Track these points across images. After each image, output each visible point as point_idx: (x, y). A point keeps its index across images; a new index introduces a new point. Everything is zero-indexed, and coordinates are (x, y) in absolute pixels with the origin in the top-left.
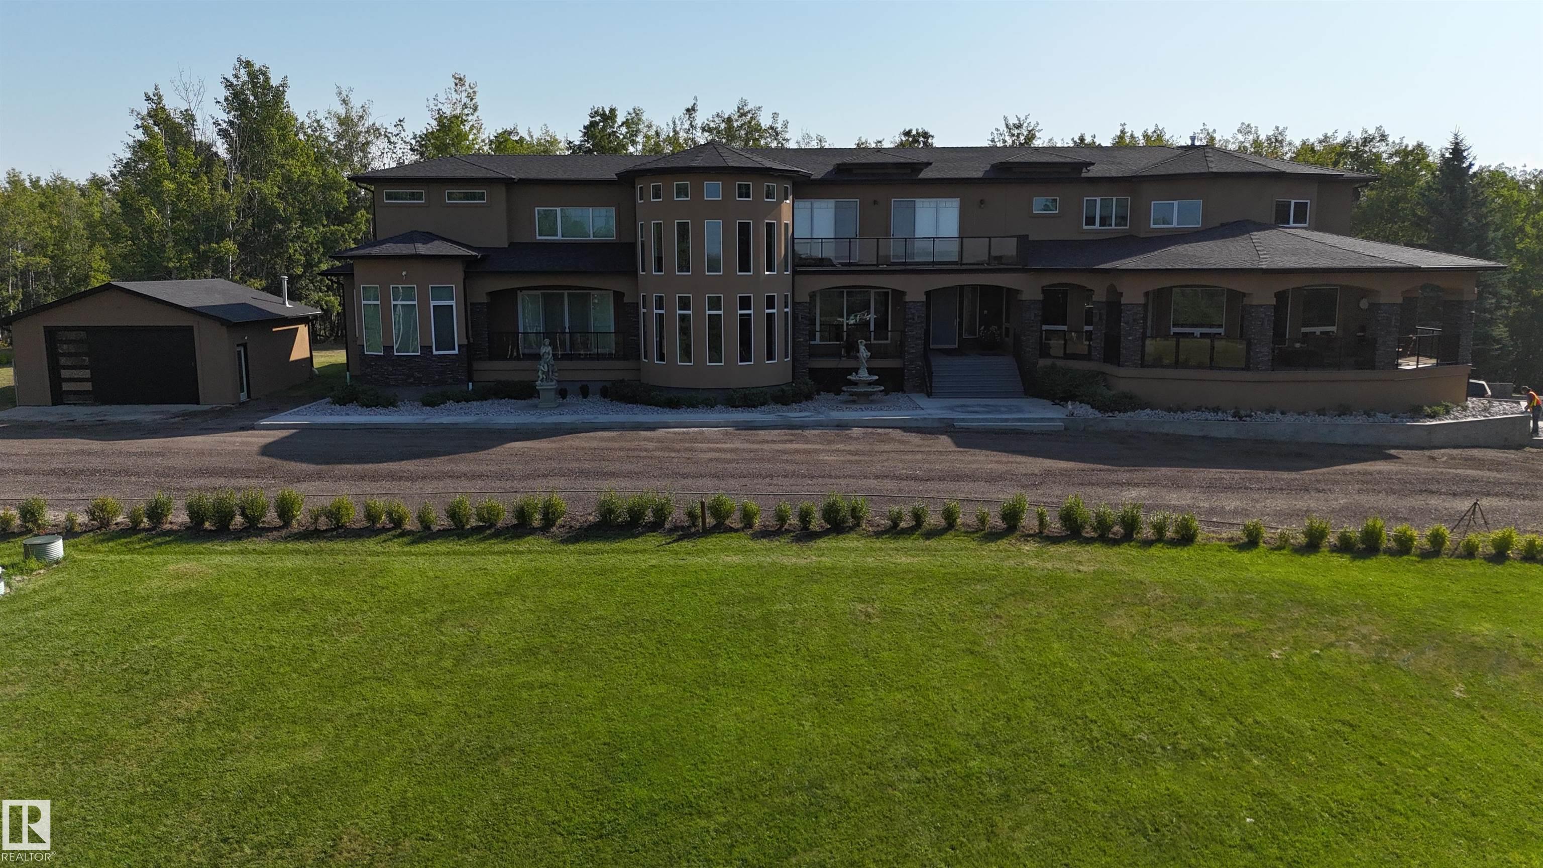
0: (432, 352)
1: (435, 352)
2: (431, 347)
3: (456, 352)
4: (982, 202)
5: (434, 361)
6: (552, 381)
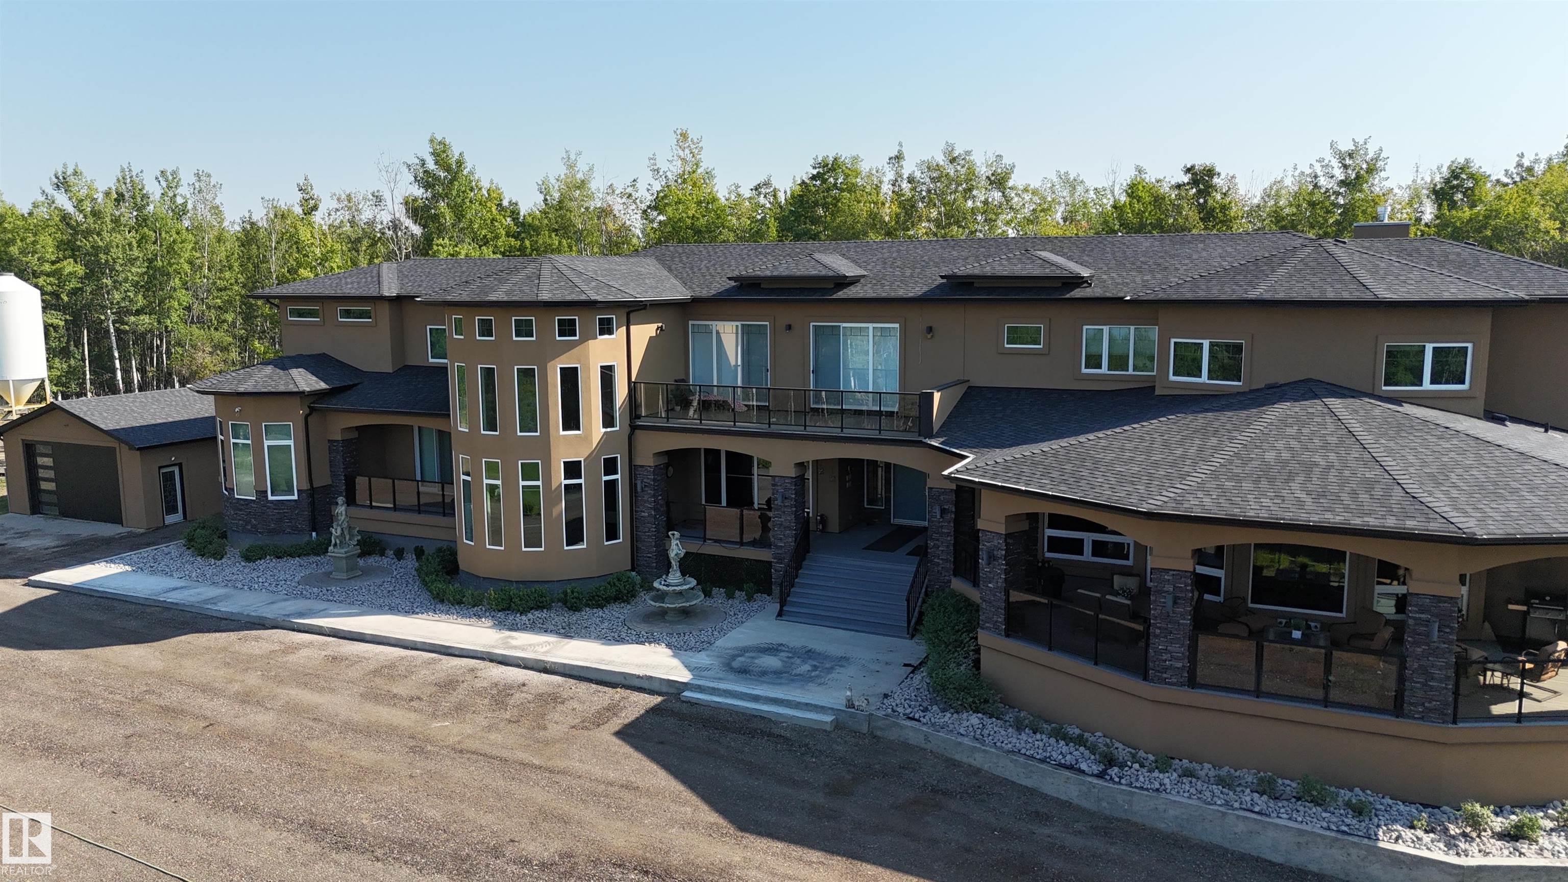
0: (266, 497)
1: (270, 498)
2: (266, 492)
3: (295, 497)
4: (930, 329)
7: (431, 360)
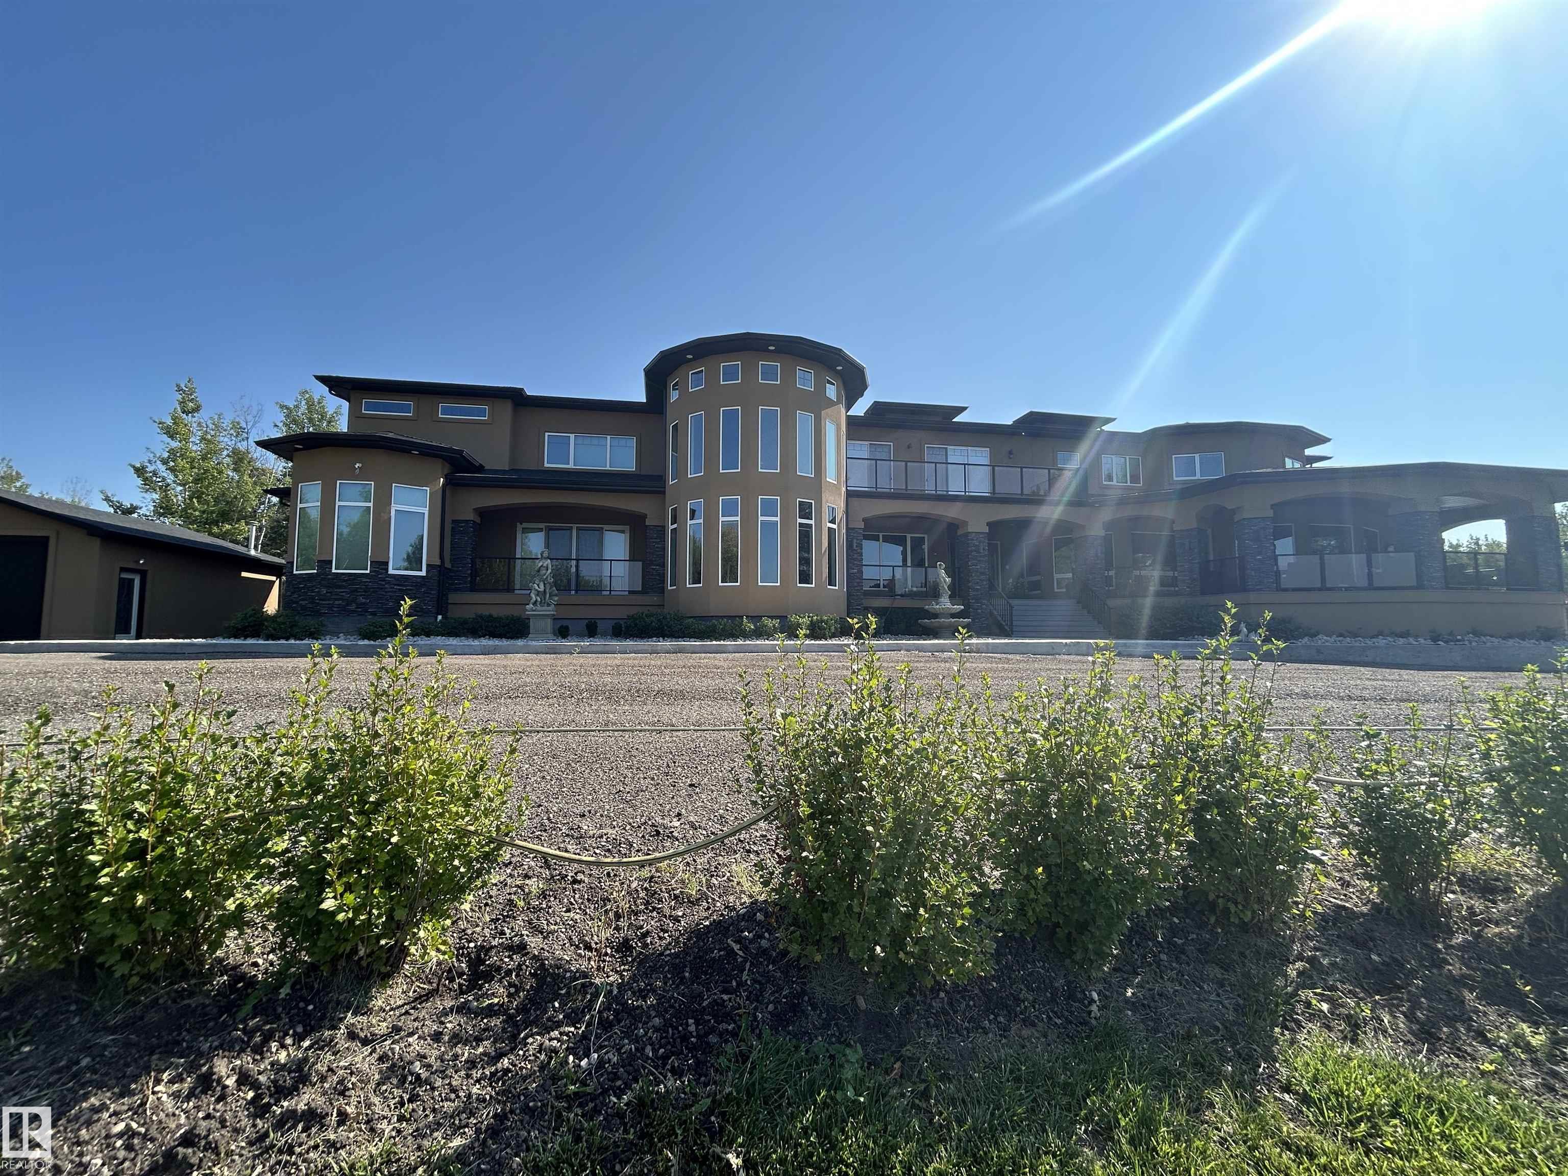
0: (387, 570)
1: (392, 571)
5: (389, 583)
6: (549, 605)
7: (546, 465)
